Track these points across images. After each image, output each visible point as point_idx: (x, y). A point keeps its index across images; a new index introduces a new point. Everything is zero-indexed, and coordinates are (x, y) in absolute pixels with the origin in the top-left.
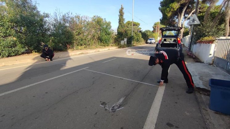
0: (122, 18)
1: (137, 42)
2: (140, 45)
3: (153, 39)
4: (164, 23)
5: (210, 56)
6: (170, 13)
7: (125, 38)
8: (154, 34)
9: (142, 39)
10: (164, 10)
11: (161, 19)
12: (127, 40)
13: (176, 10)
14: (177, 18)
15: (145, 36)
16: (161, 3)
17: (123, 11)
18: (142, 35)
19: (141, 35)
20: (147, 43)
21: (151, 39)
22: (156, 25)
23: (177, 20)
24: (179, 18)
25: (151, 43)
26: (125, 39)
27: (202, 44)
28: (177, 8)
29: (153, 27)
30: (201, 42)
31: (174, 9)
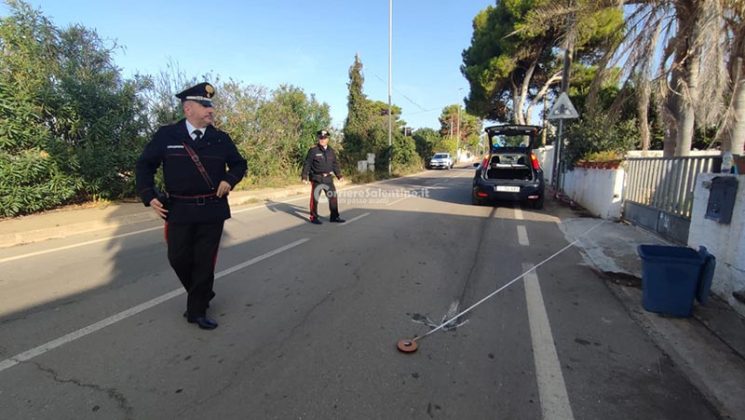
0: (359, 92)
1: (404, 166)
2: (412, 172)
3: (446, 156)
4: (478, 111)
5: (615, 200)
6: (493, 83)
7: (371, 152)
8: (446, 142)
9: (416, 157)
10: (476, 74)
11: (468, 98)
12: (375, 159)
13: (506, 75)
14: (511, 97)
15: (425, 146)
16: (465, 54)
17: (360, 72)
18: (416, 144)
19: (413, 145)
20: (429, 167)
21: (439, 157)
22: (447, 113)
23: (511, 102)
24: (516, 97)
25: (440, 168)
26: (369, 155)
27: (590, 171)
28: (510, 69)
29: (441, 121)
30: (588, 165)
31: (501, 72)
